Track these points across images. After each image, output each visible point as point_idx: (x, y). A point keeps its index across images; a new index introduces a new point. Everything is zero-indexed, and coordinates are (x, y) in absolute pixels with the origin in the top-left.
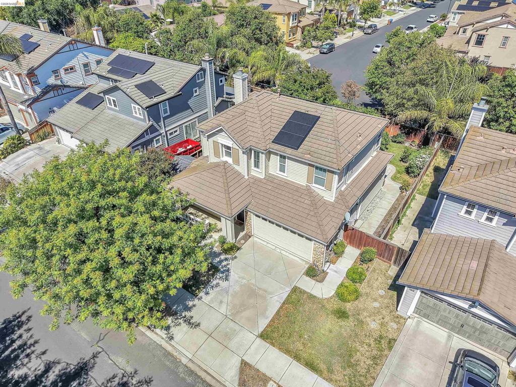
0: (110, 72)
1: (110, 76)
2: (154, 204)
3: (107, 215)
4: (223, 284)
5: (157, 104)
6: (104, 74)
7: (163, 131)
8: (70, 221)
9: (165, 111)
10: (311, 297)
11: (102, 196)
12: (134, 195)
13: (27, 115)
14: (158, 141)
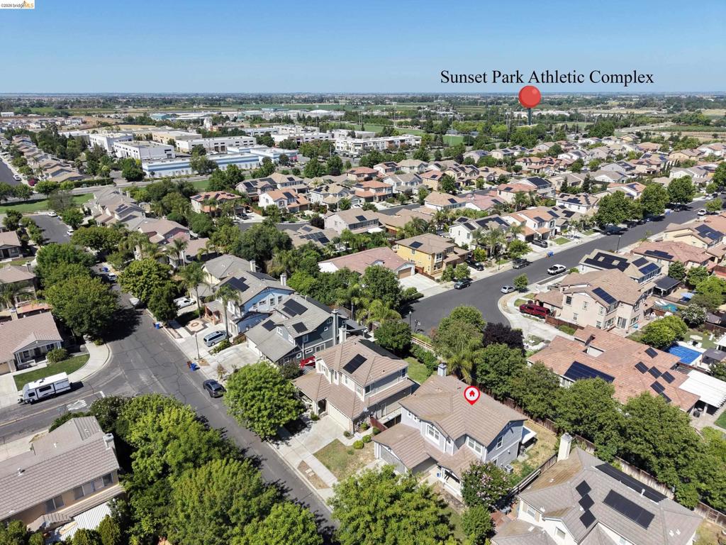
0: (283, 310)
1: (282, 312)
2: (282, 389)
3: (264, 390)
4: (307, 432)
5: (301, 336)
6: (280, 310)
7: (303, 350)
8: (251, 390)
9: (306, 340)
10: (342, 444)
11: (264, 383)
12: (275, 384)
13: (233, 327)
14: (299, 355)
